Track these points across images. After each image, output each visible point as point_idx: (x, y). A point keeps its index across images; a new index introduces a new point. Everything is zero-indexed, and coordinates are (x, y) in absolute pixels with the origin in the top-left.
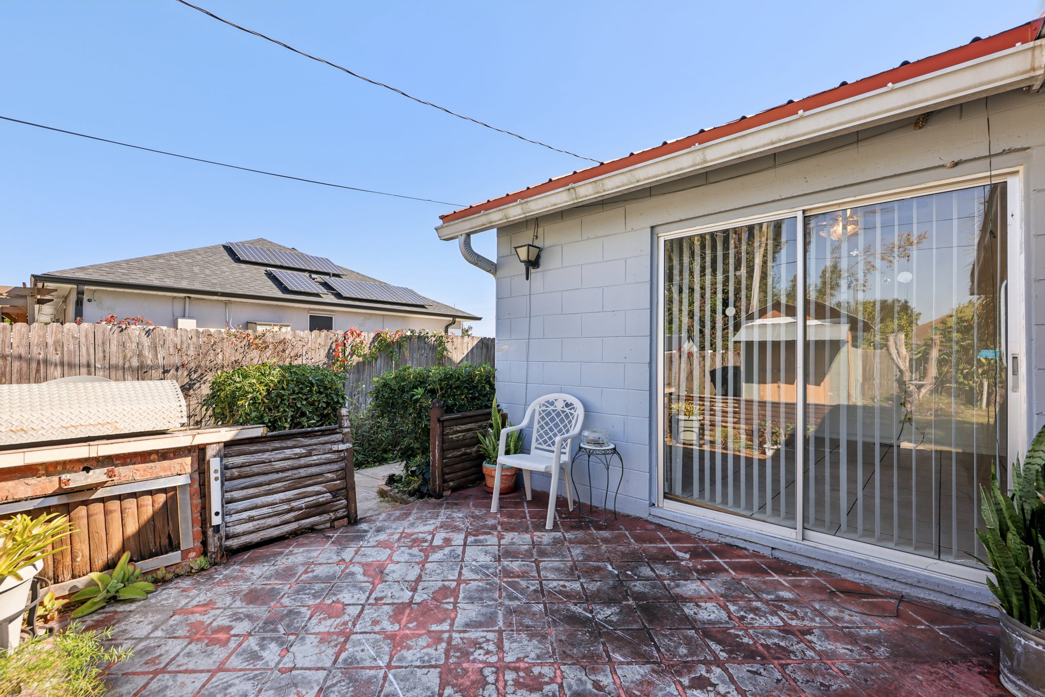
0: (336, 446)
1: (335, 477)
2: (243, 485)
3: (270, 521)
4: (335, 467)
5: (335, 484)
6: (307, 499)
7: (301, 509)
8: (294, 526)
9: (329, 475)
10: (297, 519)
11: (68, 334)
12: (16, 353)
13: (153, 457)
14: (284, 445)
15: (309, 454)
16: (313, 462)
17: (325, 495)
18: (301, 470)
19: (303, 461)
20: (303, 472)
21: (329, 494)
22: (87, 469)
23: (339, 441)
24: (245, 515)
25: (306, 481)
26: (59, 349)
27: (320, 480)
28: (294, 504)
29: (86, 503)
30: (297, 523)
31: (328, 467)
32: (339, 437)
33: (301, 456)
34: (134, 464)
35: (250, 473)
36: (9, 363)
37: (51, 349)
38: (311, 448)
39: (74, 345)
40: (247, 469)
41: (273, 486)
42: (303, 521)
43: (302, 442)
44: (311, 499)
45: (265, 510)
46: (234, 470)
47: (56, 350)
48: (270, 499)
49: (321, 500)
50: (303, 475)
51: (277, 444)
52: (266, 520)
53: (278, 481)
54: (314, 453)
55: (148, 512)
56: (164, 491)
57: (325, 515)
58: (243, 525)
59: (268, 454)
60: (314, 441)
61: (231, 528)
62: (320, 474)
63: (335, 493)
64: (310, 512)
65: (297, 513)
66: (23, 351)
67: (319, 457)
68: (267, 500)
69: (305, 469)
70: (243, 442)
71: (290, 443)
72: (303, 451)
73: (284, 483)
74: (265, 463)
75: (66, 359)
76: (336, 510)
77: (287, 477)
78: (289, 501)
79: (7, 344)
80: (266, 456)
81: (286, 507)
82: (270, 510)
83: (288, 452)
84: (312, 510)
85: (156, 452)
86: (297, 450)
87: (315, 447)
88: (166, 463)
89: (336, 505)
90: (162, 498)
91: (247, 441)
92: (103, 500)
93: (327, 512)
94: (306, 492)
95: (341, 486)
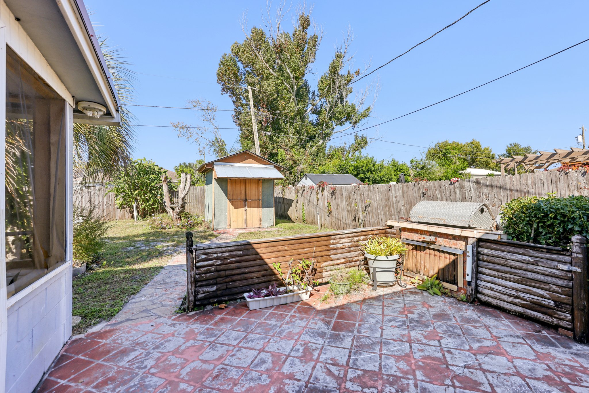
0: (561, 265)
1: (560, 291)
2: (488, 267)
3: (503, 297)
4: (561, 282)
5: (559, 297)
6: (532, 296)
7: (526, 300)
8: (520, 309)
9: (554, 287)
10: (523, 306)
11: (538, 178)
12: (515, 189)
13: (450, 237)
14: (516, 251)
15: (536, 264)
16: (539, 271)
17: (549, 301)
18: (529, 273)
19: (530, 267)
20: (529, 275)
21: (552, 302)
22: (430, 236)
23: (568, 263)
24: (489, 285)
25: (532, 282)
26: (534, 186)
27: (544, 286)
28: (521, 294)
29: (429, 249)
30: (523, 309)
31: (554, 280)
32: (568, 259)
33: (528, 263)
34: (444, 238)
35: (493, 261)
36: (513, 193)
37: (530, 186)
38: (538, 259)
39: (541, 183)
40: (492, 258)
41: (507, 275)
42: (528, 311)
43: (530, 252)
44: (535, 297)
45: (500, 288)
46: (485, 256)
47: (532, 187)
48: (504, 282)
49: (544, 302)
50: (530, 277)
51: (511, 249)
52: (501, 294)
53: (511, 273)
54: (540, 264)
55: (447, 262)
56: (454, 254)
57: (548, 317)
58: (487, 290)
59: (505, 253)
60: (541, 255)
61: (481, 288)
62: (547, 283)
63: (559, 304)
64: (533, 307)
65: (523, 302)
66: (518, 188)
67: (545, 269)
68: (502, 282)
69: (533, 274)
70: (489, 241)
71: (520, 251)
72: (531, 259)
73: (515, 277)
74: (502, 258)
75: (537, 191)
76: (560, 319)
77: (517, 273)
78: (517, 290)
79: (512, 184)
80: (503, 254)
81: (514, 293)
82: (504, 290)
83: (519, 257)
84: (535, 306)
85: (452, 235)
86: (526, 258)
87: (541, 260)
88: (455, 242)
89: (559, 315)
90: (453, 257)
91: (493, 242)
92: (434, 250)
93: (552, 316)
94: (530, 290)
95: (566, 301)
